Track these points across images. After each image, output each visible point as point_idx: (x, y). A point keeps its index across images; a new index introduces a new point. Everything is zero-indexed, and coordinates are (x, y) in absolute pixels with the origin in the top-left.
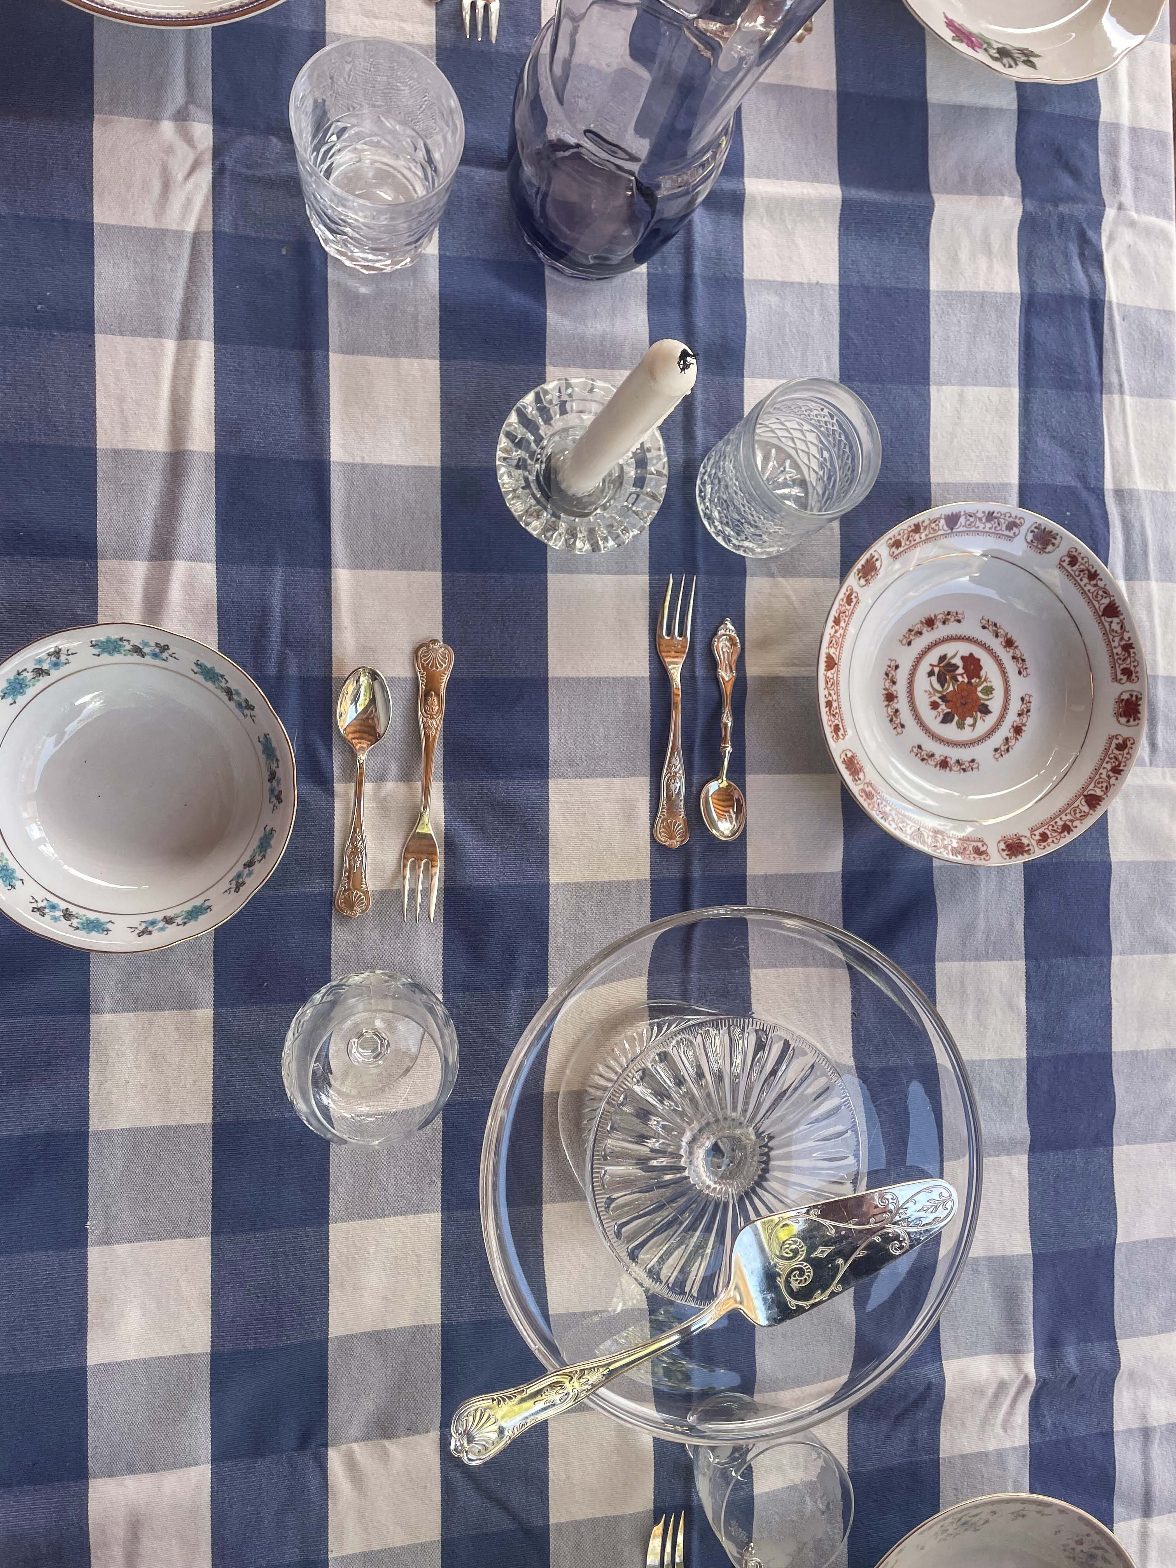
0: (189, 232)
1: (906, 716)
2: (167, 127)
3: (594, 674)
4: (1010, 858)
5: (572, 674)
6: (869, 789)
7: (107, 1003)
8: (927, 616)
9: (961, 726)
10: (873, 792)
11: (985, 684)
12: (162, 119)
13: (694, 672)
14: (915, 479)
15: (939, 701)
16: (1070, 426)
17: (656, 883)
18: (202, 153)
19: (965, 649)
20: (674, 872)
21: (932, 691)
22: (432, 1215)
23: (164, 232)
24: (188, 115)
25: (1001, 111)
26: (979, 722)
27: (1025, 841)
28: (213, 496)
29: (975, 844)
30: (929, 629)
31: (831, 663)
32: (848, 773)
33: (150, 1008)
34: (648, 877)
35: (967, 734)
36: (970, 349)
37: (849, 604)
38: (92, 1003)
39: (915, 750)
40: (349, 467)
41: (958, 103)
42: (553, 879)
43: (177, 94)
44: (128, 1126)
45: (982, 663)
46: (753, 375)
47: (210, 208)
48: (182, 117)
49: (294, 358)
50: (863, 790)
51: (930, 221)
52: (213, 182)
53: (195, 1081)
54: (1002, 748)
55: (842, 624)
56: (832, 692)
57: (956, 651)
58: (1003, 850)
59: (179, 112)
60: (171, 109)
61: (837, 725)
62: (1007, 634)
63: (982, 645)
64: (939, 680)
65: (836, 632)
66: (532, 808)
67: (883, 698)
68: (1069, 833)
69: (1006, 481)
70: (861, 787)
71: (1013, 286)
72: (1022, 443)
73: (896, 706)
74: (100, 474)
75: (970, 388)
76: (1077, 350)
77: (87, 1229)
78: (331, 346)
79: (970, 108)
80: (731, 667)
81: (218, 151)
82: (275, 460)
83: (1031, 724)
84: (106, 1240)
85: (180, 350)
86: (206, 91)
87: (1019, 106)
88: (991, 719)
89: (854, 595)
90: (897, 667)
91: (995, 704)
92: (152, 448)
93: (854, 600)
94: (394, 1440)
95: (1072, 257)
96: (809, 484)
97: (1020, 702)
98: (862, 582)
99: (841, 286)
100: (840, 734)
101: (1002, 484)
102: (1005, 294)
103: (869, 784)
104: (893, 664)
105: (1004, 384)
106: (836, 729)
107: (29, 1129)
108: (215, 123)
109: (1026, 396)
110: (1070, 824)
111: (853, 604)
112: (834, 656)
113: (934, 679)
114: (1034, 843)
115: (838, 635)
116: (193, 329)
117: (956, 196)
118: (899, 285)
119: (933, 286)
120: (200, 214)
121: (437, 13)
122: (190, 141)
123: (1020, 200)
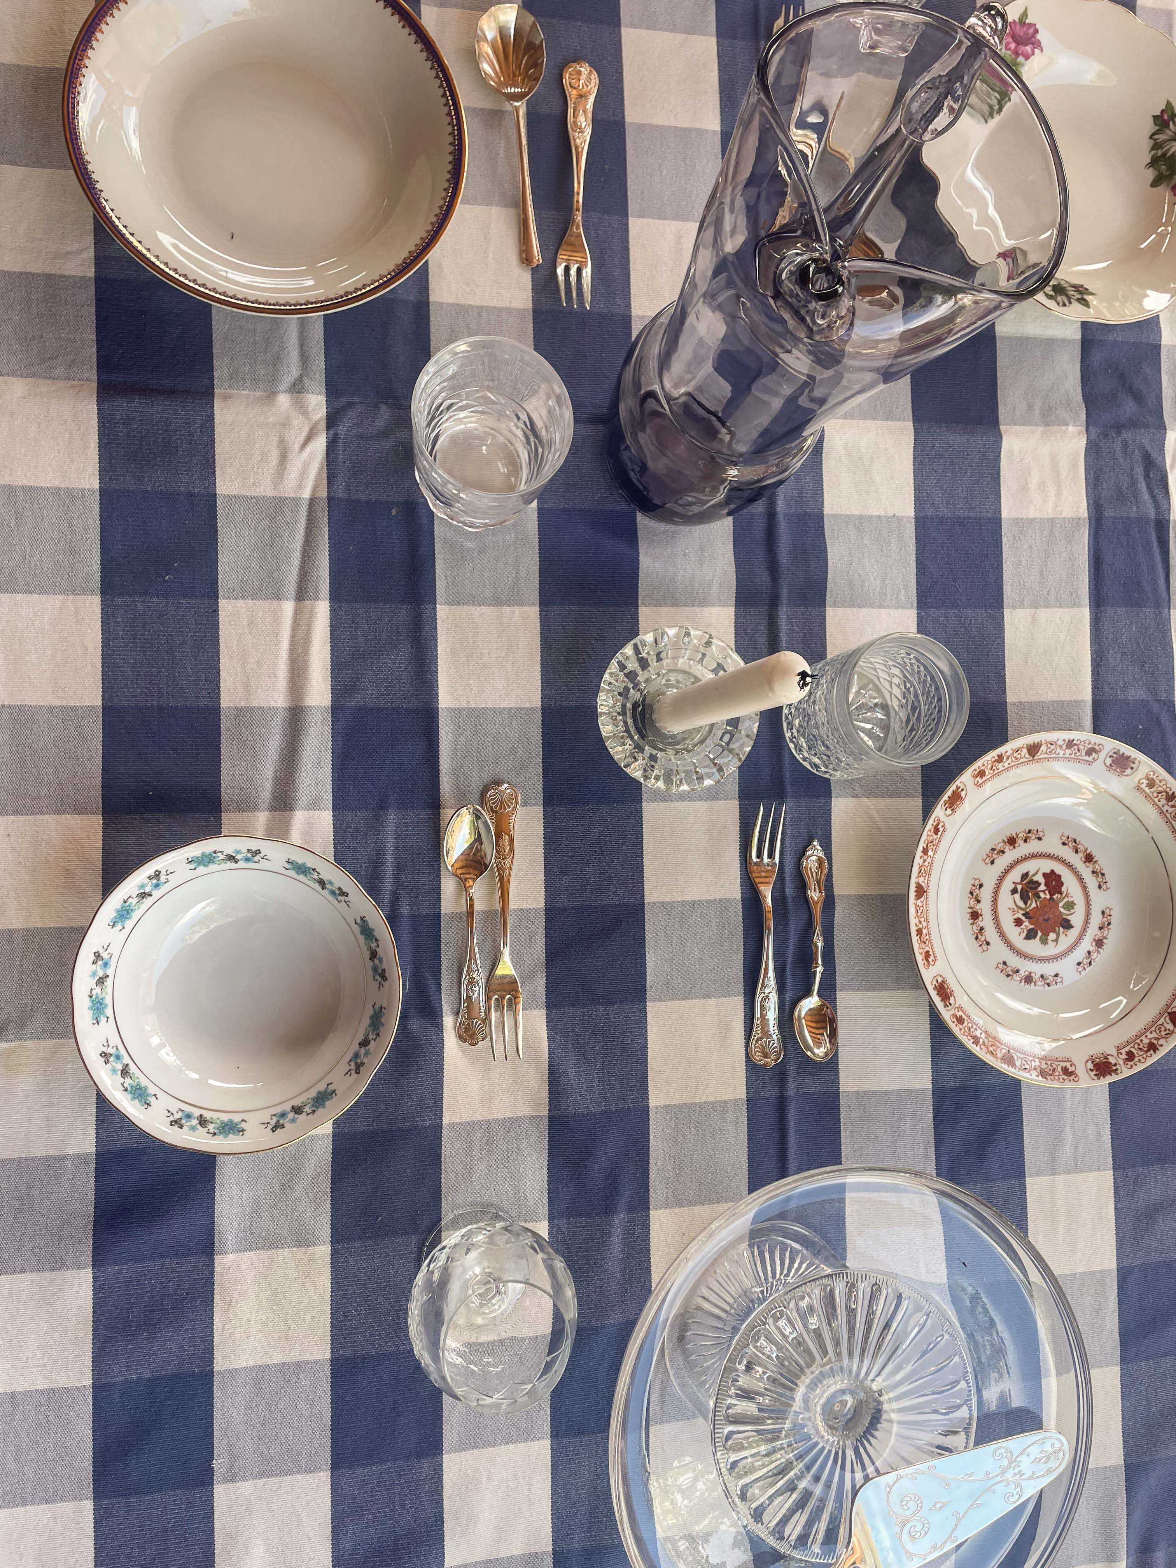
0: (305, 499)
1: (991, 933)
2: (284, 400)
3: (688, 898)
4: (1099, 1079)
5: (668, 899)
6: (959, 1014)
7: (230, 1246)
8: (1009, 835)
9: (1044, 941)
10: (964, 1016)
11: (1066, 900)
12: (279, 392)
13: (784, 892)
14: (992, 698)
15: (1023, 918)
16: (1140, 642)
17: (752, 1103)
18: (316, 424)
19: (1047, 866)
20: (771, 1091)
21: (1016, 908)
22: (541, 1442)
23: (283, 500)
24: (303, 387)
25: (1065, 341)
26: (1062, 936)
27: (1112, 1060)
28: (330, 746)
29: (1064, 1064)
30: (1011, 847)
31: (921, 891)
32: (939, 999)
33: (270, 1247)
34: (744, 1096)
35: (1051, 950)
36: (1041, 573)
37: (936, 834)
38: (217, 1244)
39: (1001, 966)
40: (456, 712)
41: (1025, 335)
42: (653, 1102)
43: (292, 369)
44: (251, 1364)
45: (1063, 879)
46: (835, 605)
47: (325, 475)
48: (297, 388)
49: (403, 613)
50: (955, 1016)
51: (999, 453)
52: (327, 450)
53: (313, 1318)
54: (1085, 962)
55: (930, 853)
56: (922, 920)
57: (1038, 868)
58: (1091, 1070)
59: (294, 385)
60: (287, 380)
61: (928, 952)
62: (1086, 849)
63: (1063, 862)
64: (1022, 898)
65: (924, 861)
66: (631, 1032)
67: (968, 916)
68: (1155, 1052)
69: (1079, 698)
70: (952, 1012)
71: (1081, 511)
72: (1093, 660)
73: (981, 924)
74: (223, 732)
75: (1042, 610)
76: (1144, 567)
77: (213, 1468)
78: (438, 600)
79: (1036, 339)
80: (819, 888)
81: (332, 421)
82: (387, 709)
83: (1113, 936)
84: (232, 1478)
85: (297, 613)
86: (319, 364)
87: (1083, 335)
88: (1073, 934)
89: (941, 824)
90: (981, 886)
91: (1077, 918)
92: (272, 704)
93: (941, 829)
95: (1137, 478)
96: (891, 708)
97: (1101, 916)
98: (949, 811)
99: (917, 518)
100: (930, 960)
101: (1076, 702)
102: (1073, 519)
103: (960, 1008)
104: (977, 883)
105: (1075, 604)
106: (927, 955)
107: (157, 1371)
108: (328, 394)
109: (1096, 615)
110: (1155, 1042)
111: (940, 833)
112: (923, 884)
113: (1017, 896)
114: (1121, 1062)
115: (926, 864)
116: (311, 591)
117: (1023, 428)
118: (972, 515)
119: (1004, 514)
120: (316, 481)
121: (532, 278)
122: (305, 412)
123: (1084, 429)
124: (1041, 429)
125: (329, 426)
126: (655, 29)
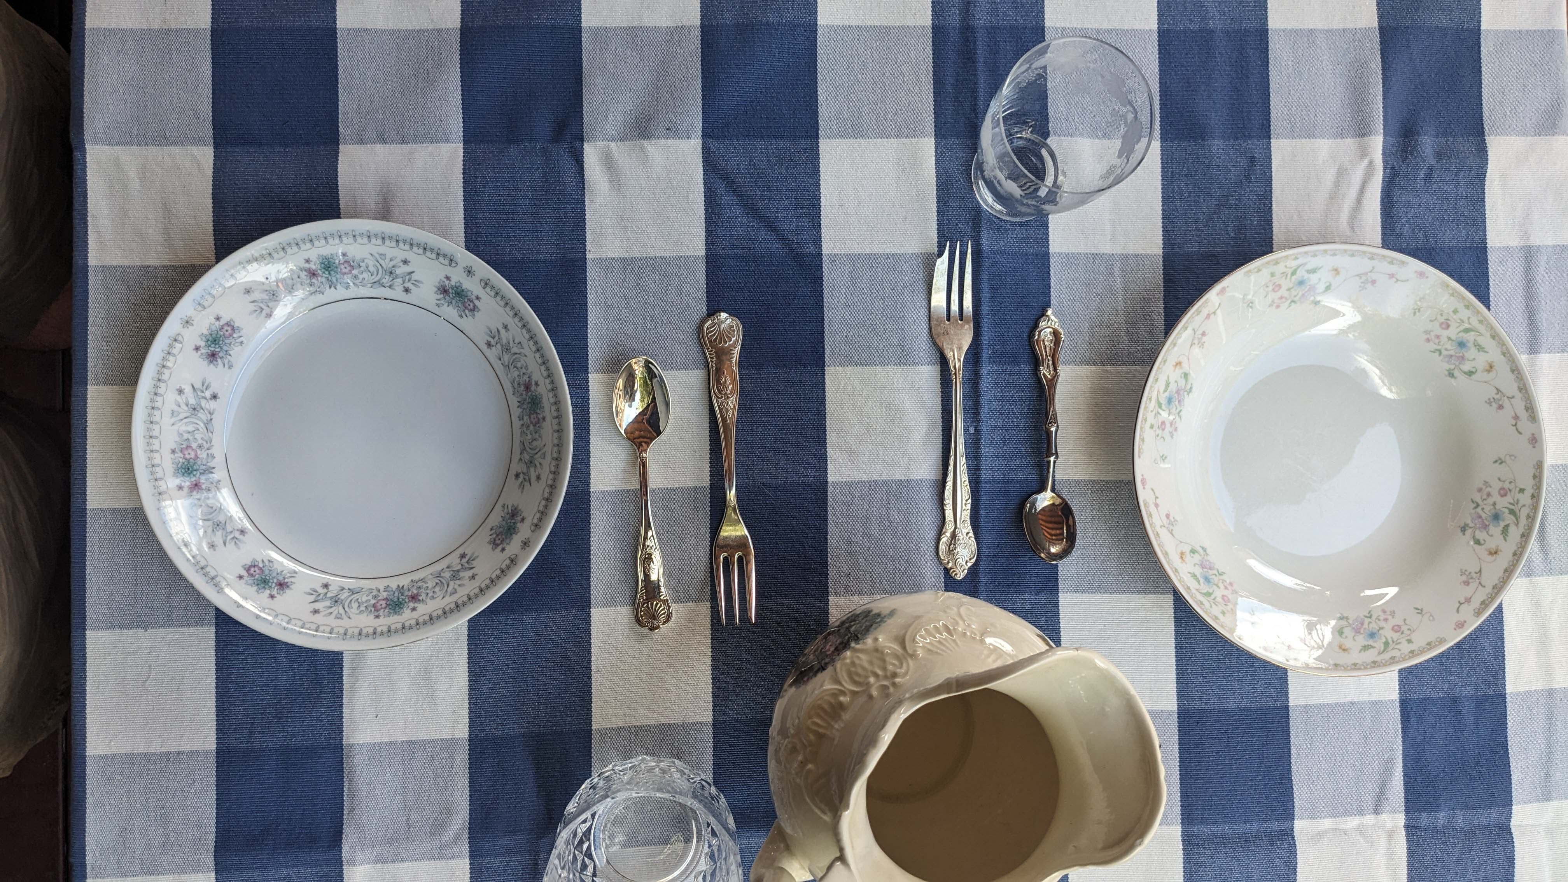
94: (653, 142)
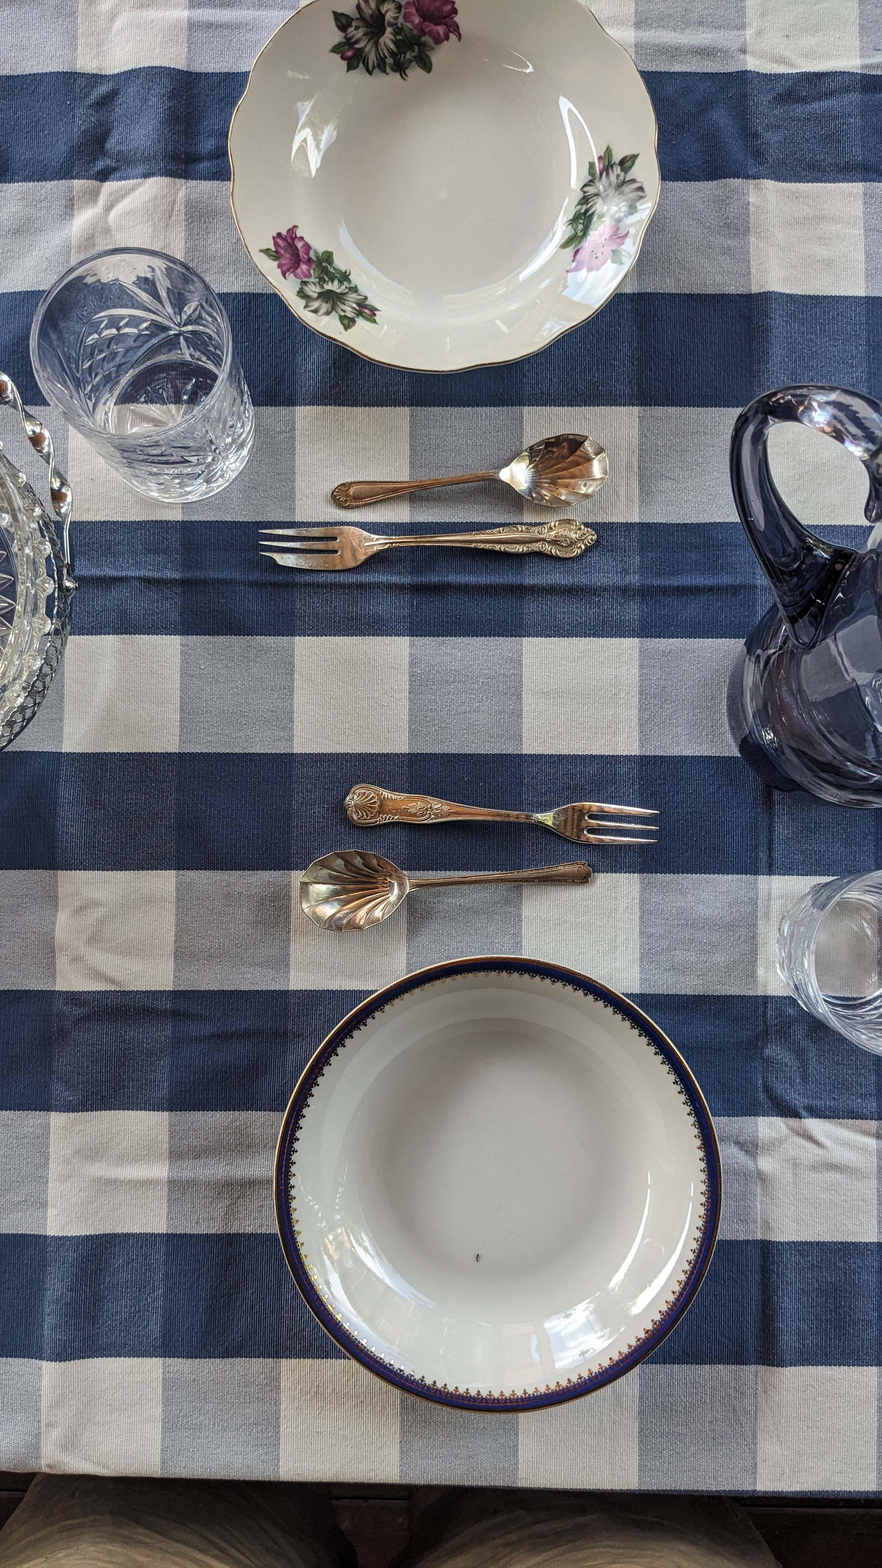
2: (766, 1164)
12: (757, 1169)
18: (792, 1129)
24: (751, 1143)
47: (850, 1121)
48: (753, 1149)
52: (820, 1117)
59: (750, 1153)
60: (743, 1159)
81: (788, 1112)
95: (808, 113)
108: (756, 1115)
117: (753, 263)
118: (864, 335)
119: (861, 292)
120: (857, 1131)
121: (603, 872)
122: (781, 1141)
123: (752, 181)
124: (752, 239)
125: (797, 1115)
126: (291, 712)
